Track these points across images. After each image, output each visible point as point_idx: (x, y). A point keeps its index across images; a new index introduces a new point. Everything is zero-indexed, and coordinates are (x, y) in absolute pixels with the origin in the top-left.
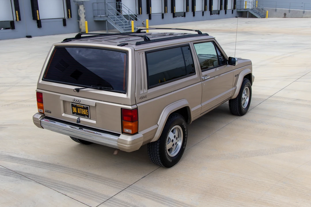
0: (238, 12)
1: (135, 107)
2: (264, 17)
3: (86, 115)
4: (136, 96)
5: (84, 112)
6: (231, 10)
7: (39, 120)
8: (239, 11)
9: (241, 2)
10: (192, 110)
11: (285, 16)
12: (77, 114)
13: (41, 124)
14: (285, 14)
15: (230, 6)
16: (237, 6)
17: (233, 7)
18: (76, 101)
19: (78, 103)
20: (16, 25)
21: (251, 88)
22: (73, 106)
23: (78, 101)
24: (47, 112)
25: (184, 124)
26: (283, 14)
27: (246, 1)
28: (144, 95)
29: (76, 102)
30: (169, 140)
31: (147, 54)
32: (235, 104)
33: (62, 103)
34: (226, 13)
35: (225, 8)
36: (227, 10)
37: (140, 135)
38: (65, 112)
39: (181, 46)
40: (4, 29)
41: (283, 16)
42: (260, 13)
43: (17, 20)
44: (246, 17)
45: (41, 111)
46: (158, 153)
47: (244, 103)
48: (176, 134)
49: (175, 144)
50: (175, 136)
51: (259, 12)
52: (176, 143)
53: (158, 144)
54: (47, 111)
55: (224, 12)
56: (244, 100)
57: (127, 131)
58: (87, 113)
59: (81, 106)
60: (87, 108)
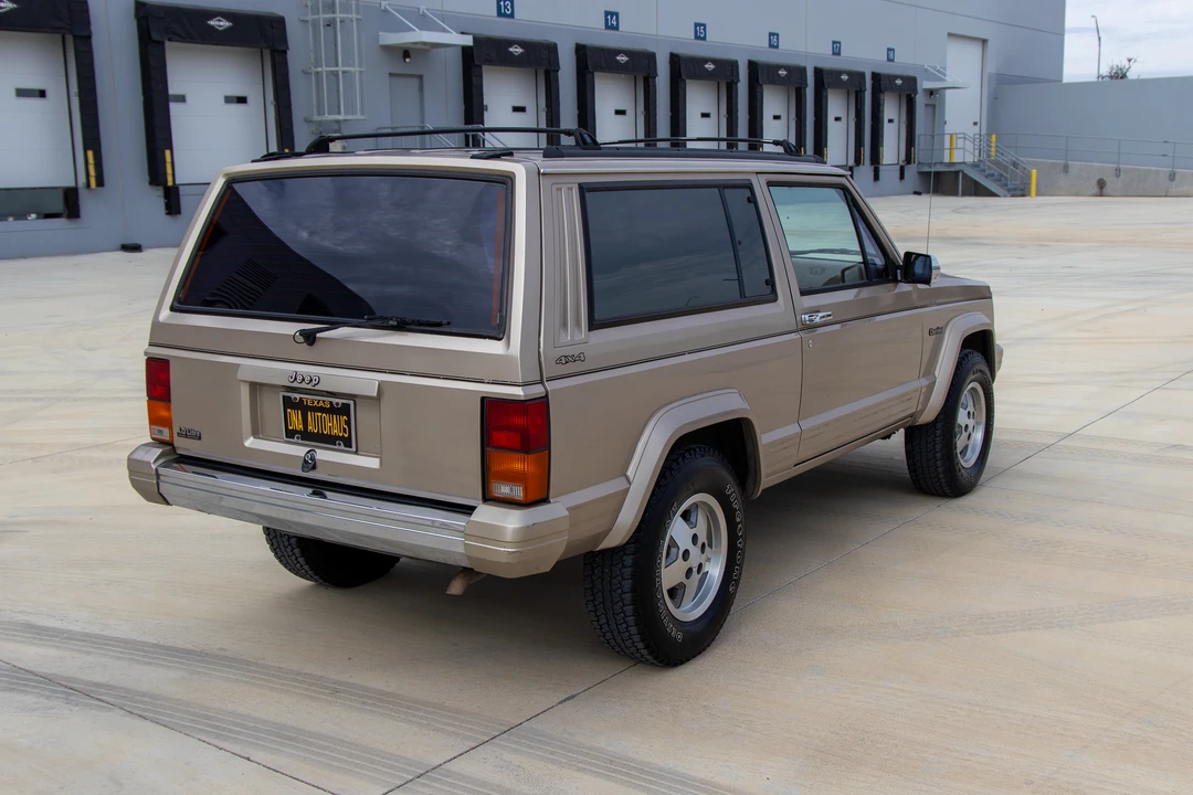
0: (922, 174)
1: (537, 391)
2: (1021, 191)
3: (342, 438)
4: (541, 350)
6: (898, 167)
7: (154, 467)
8: (926, 169)
9: (933, 137)
10: (765, 439)
11: (1101, 188)
12: (306, 436)
13: (158, 484)
14: (1101, 184)
15: (891, 150)
16: (920, 152)
17: (903, 156)
18: (303, 380)
19: (309, 387)
20: (87, 203)
21: (991, 388)
22: (288, 403)
23: (311, 380)
24: (186, 436)
25: (731, 489)
26: (1095, 181)
27: (951, 135)
28: (575, 351)
30: (673, 550)
31: (588, 195)
32: (930, 446)
33: (245, 392)
34: (876, 177)
35: (876, 159)
36: (881, 168)
37: (556, 509)
38: (256, 433)
39: (722, 187)
40: (38, 218)
41: (1096, 190)
42: (1006, 179)
43: (88, 185)
44: (955, 193)
45: (160, 432)
46: (628, 597)
47: (966, 447)
48: (701, 529)
49: (695, 570)
50: (695, 538)
51: (1002, 175)
52: (700, 566)
53: (628, 560)
54: (186, 434)
55: (871, 174)
56: (965, 435)
57: (504, 490)
58: (344, 429)
59: (321, 404)
60: (346, 410)
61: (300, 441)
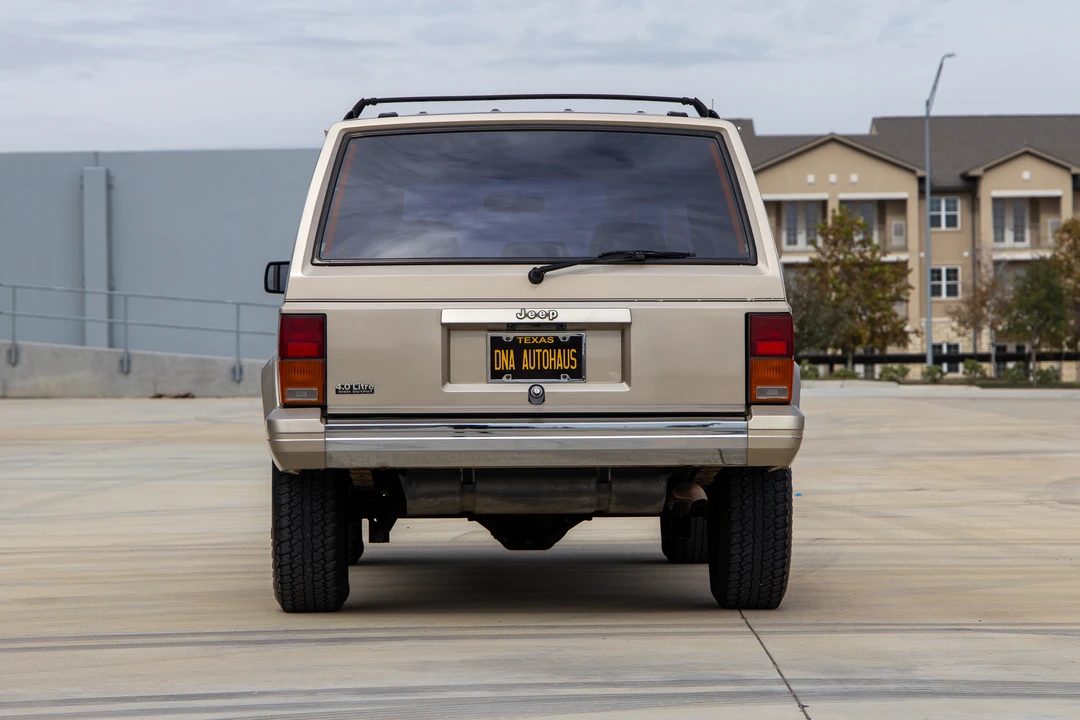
12: (519, 374)
18: (536, 315)
22: (497, 344)
23: (548, 315)
24: (351, 391)
29: (537, 321)
54: (349, 390)
57: (769, 393)
58: (572, 362)
59: (543, 340)
60: (576, 343)
61: (510, 380)
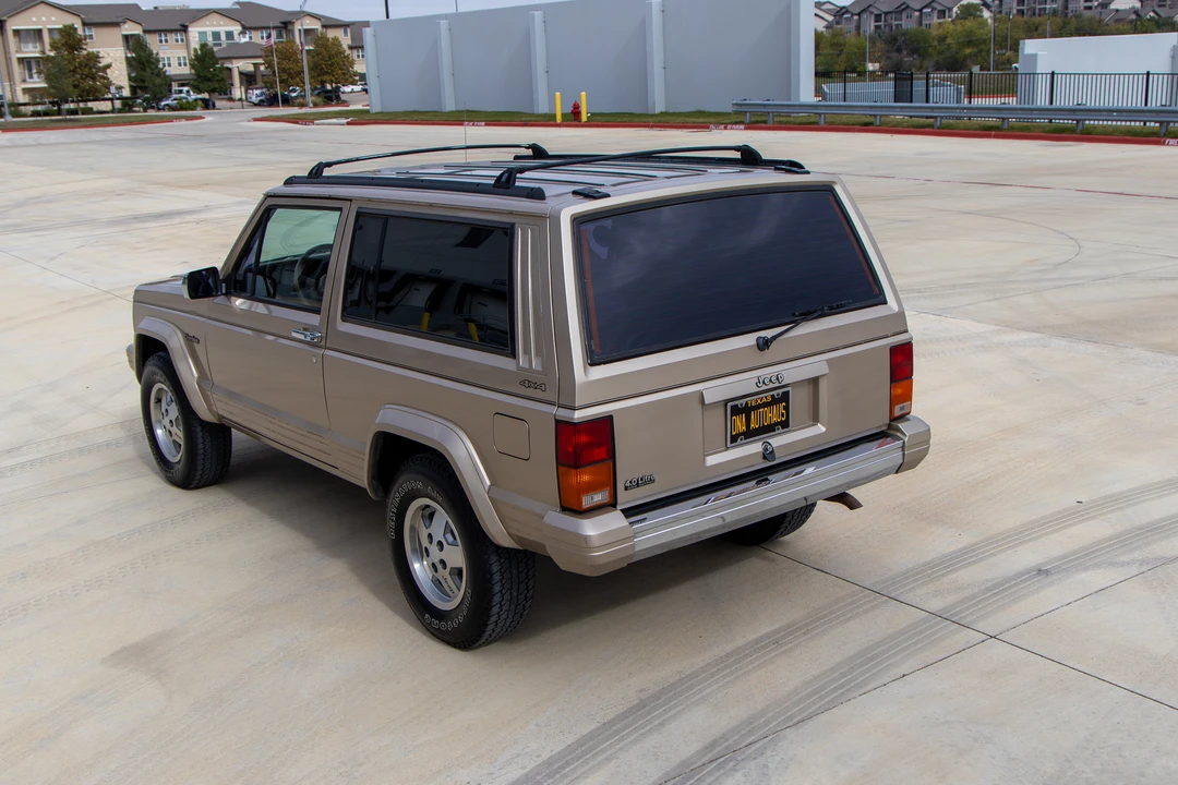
3: (781, 423)
5: (773, 415)
22: (735, 411)
24: (638, 485)
29: (771, 386)
58: (783, 414)
60: (785, 397)
61: (744, 441)
